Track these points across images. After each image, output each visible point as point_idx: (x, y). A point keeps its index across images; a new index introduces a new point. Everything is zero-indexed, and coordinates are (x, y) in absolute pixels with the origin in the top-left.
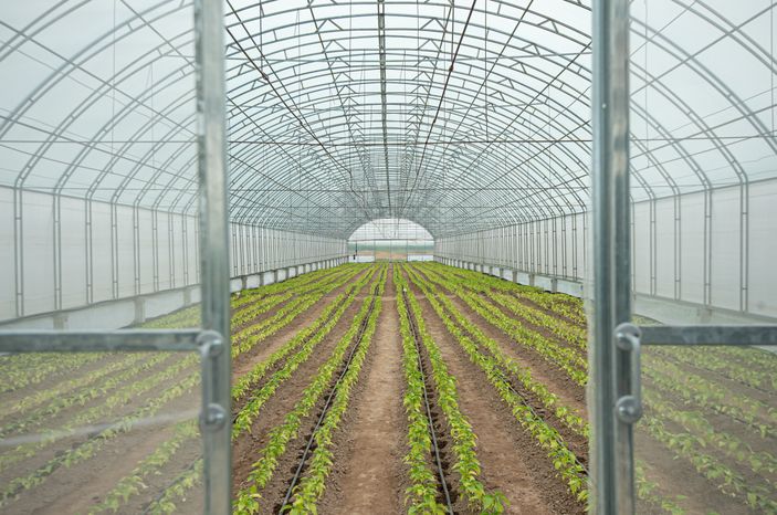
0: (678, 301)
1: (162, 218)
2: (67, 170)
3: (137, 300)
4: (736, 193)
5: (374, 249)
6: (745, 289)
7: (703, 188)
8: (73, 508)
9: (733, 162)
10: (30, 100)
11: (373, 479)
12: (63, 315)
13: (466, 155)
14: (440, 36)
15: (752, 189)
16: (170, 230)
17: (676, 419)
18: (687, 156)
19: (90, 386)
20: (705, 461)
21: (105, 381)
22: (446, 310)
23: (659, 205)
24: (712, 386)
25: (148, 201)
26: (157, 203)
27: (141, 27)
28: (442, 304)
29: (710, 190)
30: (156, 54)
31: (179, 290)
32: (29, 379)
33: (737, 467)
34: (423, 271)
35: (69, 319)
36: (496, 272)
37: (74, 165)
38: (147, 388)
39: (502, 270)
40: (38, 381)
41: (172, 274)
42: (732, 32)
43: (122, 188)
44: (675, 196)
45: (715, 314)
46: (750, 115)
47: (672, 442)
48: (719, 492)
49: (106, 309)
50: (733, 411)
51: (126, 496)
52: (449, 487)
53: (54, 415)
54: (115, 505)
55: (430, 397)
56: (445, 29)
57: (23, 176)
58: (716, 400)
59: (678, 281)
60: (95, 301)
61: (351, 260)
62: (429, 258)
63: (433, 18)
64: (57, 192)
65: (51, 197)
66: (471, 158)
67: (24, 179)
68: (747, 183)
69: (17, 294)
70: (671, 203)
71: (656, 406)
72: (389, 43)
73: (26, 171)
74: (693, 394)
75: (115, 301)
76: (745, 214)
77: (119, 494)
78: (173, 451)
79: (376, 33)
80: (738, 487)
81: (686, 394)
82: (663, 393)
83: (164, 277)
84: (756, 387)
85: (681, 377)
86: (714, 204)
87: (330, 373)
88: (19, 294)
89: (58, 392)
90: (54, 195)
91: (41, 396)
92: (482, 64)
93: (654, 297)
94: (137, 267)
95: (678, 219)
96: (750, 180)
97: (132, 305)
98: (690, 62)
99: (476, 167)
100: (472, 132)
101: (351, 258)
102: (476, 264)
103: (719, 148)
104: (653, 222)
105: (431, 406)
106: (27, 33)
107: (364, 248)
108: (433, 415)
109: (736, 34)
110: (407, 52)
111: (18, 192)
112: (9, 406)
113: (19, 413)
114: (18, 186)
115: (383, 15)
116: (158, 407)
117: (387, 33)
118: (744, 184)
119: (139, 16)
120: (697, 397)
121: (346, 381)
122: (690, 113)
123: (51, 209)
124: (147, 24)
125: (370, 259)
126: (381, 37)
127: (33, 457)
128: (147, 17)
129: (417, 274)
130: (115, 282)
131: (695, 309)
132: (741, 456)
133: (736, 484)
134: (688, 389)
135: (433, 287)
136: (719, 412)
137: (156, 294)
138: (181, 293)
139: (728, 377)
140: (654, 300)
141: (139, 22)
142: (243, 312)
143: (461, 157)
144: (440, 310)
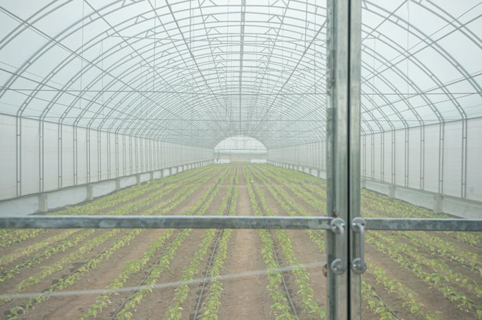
0: (422, 191)
1: (104, 135)
2: (49, 105)
3: (88, 186)
4: (460, 125)
5: (230, 155)
6: (464, 184)
7: (439, 122)
8: (68, 315)
9: (458, 106)
10: (29, 63)
11: (247, 299)
12: (45, 195)
13: (290, 99)
14: (278, 26)
15: (469, 123)
16: (108, 143)
17: (428, 264)
18: (431, 104)
19: (66, 239)
20: (449, 290)
21: (76, 237)
22: (279, 195)
23: (411, 132)
24: (448, 244)
25: (95, 125)
26: (101, 126)
27: (97, 19)
28: (276, 190)
29: (443, 123)
30: (105, 35)
31: (113, 180)
32: (29, 235)
33: (468, 294)
34: (261, 170)
35: (48, 197)
36: (307, 171)
37: (53, 102)
38: (102, 241)
39: (310, 169)
40: (34, 236)
41: (109, 170)
42: (461, 28)
43: (80, 117)
44: (421, 126)
45: (445, 199)
46: (469, 78)
47: (428, 278)
48: (458, 309)
49: (70, 192)
50: (462, 260)
51: (101, 307)
52: (295, 305)
53: (48, 258)
54: (95, 313)
55: (276, 249)
56: (282, 21)
57: (22, 109)
58: (451, 253)
59: (422, 178)
60: (63, 187)
61: (215, 161)
62: (264, 161)
63: (275, 15)
64: (42, 119)
65: (38, 122)
66: (293, 100)
67: (22, 111)
68: (467, 120)
69: (17, 182)
70: (418, 131)
71: (415, 256)
72: (247, 30)
73: (24, 106)
74: (436, 249)
75: (75, 187)
76: (465, 138)
77: (97, 306)
78: (125, 280)
79: (239, 23)
80: (470, 306)
81: (432, 249)
82: (418, 248)
83: (104, 172)
84: (474, 245)
85: (427, 238)
86: (446, 132)
87: (214, 233)
88: (19, 182)
89: (47, 243)
90: (40, 121)
91: (38, 246)
92: (303, 43)
93: (407, 188)
94: (88, 165)
95: (423, 141)
96: (468, 117)
97: (85, 189)
98: (433, 45)
99: (296, 106)
100: (294, 85)
101: (215, 160)
102: (294, 166)
103: (451, 100)
104: (407, 142)
105: (277, 254)
106: (29, 22)
107: (224, 154)
108: (279, 260)
109: (463, 29)
110: (258, 35)
111: (19, 119)
112: (20, 252)
113: (26, 255)
114: (19, 115)
115: (245, 12)
116: (111, 253)
117: (246, 24)
118: (465, 120)
119: (96, 12)
120: (439, 251)
121: (224, 238)
122: (432, 76)
123: (38, 129)
124: (101, 17)
125: (228, 161)
126: (243, 27)
127: (39, 283)
128: (101, 13)
129: (258, 172)
130: (75, 175)
131: (432, 196)
132: (470, 287)
133: (469, 304)
134: (434, 246)
135: (269, 180)
136: (453, 260)
137: (99, 182)
138: (114, 182)
139: (455, 238)
140: (407, 190)
141: (96, 16)
142: (153, 194)
143: (287, 99)
144: (275, 194)
